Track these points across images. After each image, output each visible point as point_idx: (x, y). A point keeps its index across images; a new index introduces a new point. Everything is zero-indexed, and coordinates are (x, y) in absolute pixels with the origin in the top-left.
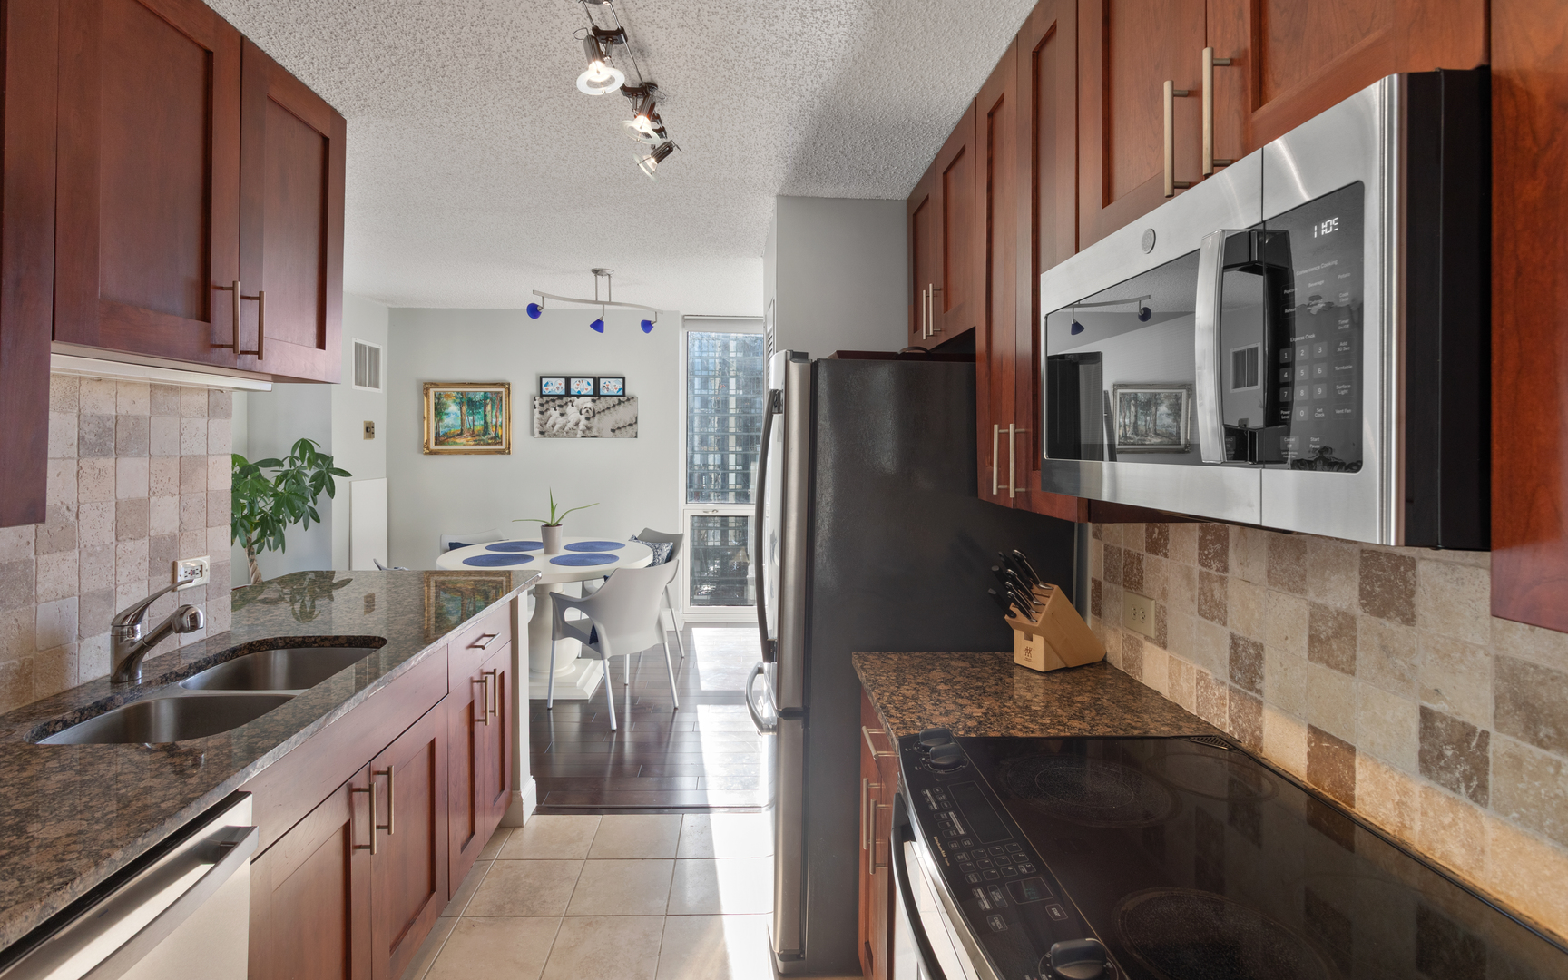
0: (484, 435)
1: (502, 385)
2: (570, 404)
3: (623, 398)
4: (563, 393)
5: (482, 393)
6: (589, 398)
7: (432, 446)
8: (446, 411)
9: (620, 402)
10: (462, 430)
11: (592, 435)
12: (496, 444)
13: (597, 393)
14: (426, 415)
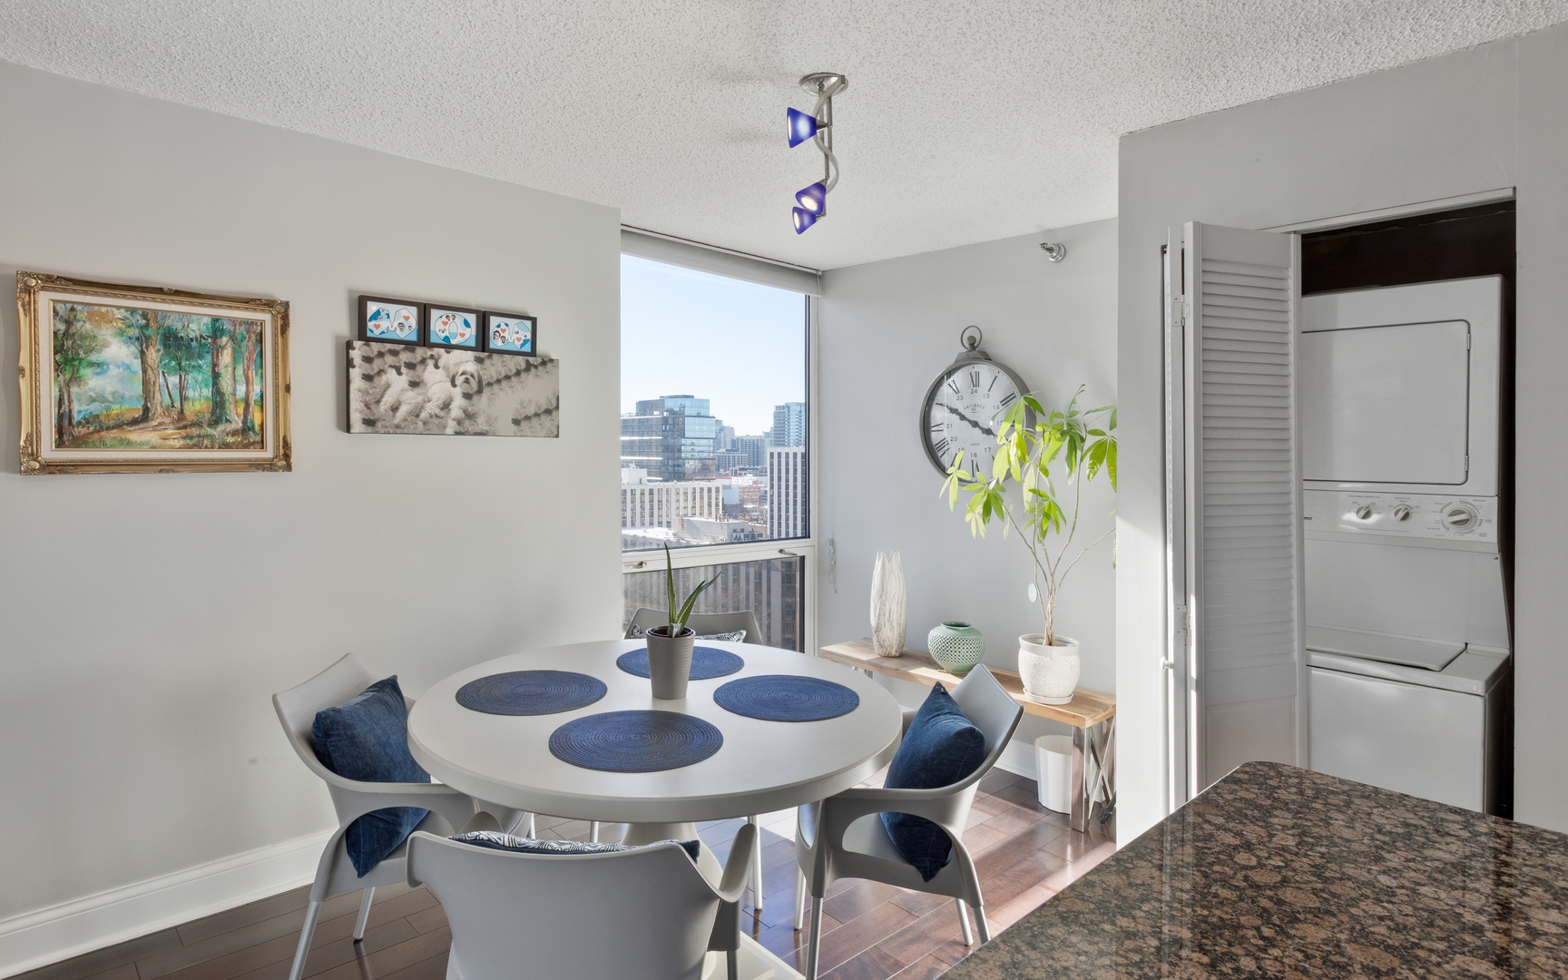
0: (215, 422)
1: (269, 304)
2: (431, 363)
3: (533, 360)
4: (414, 338)
5: (206, 320)
6: (470, 355)
7: (48, 451)
8: (94, 357)
9: (529, 367)
10: (146, 410)
11: (477, 429)
12: (246, 446)
13: (482, 343)
14: (24, 361)
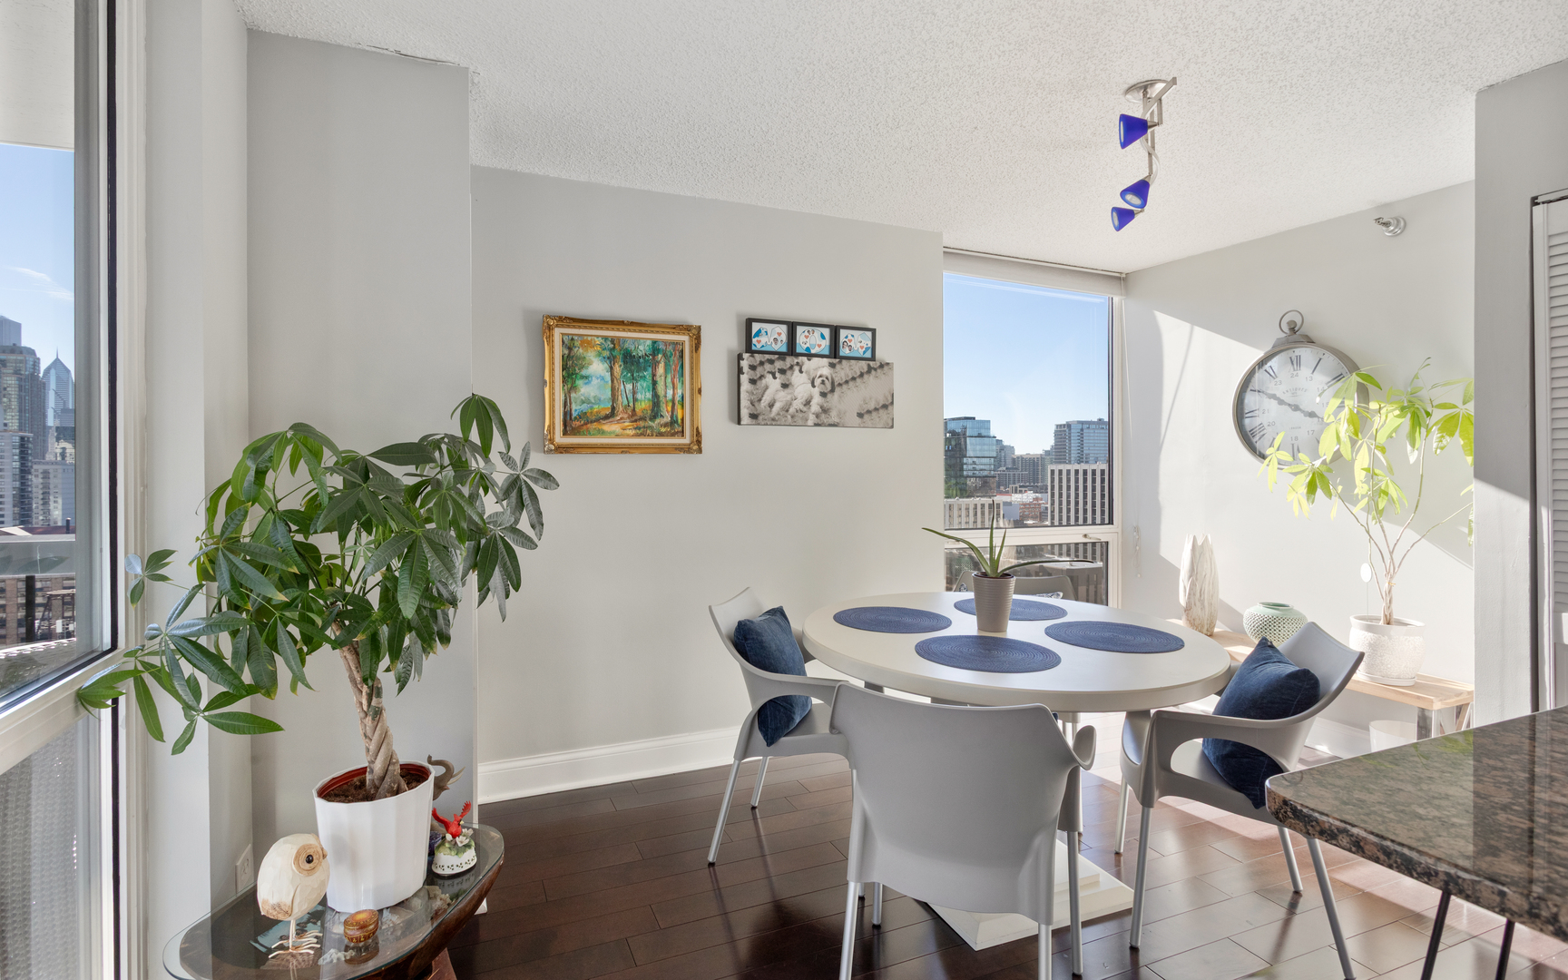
0: (654, 417)
1: (686, 329)
2: (797, 368)
3: (873, 364)
4: (784, 349)
5: (649, 342)
6: (826, 361)
7: (560, 439)
8: (584, 372)
9: (870, 369)
10: (613, 408)
11: (831, 421)
12: (673, 435)
13: (834, 352)
14: (547, 378)
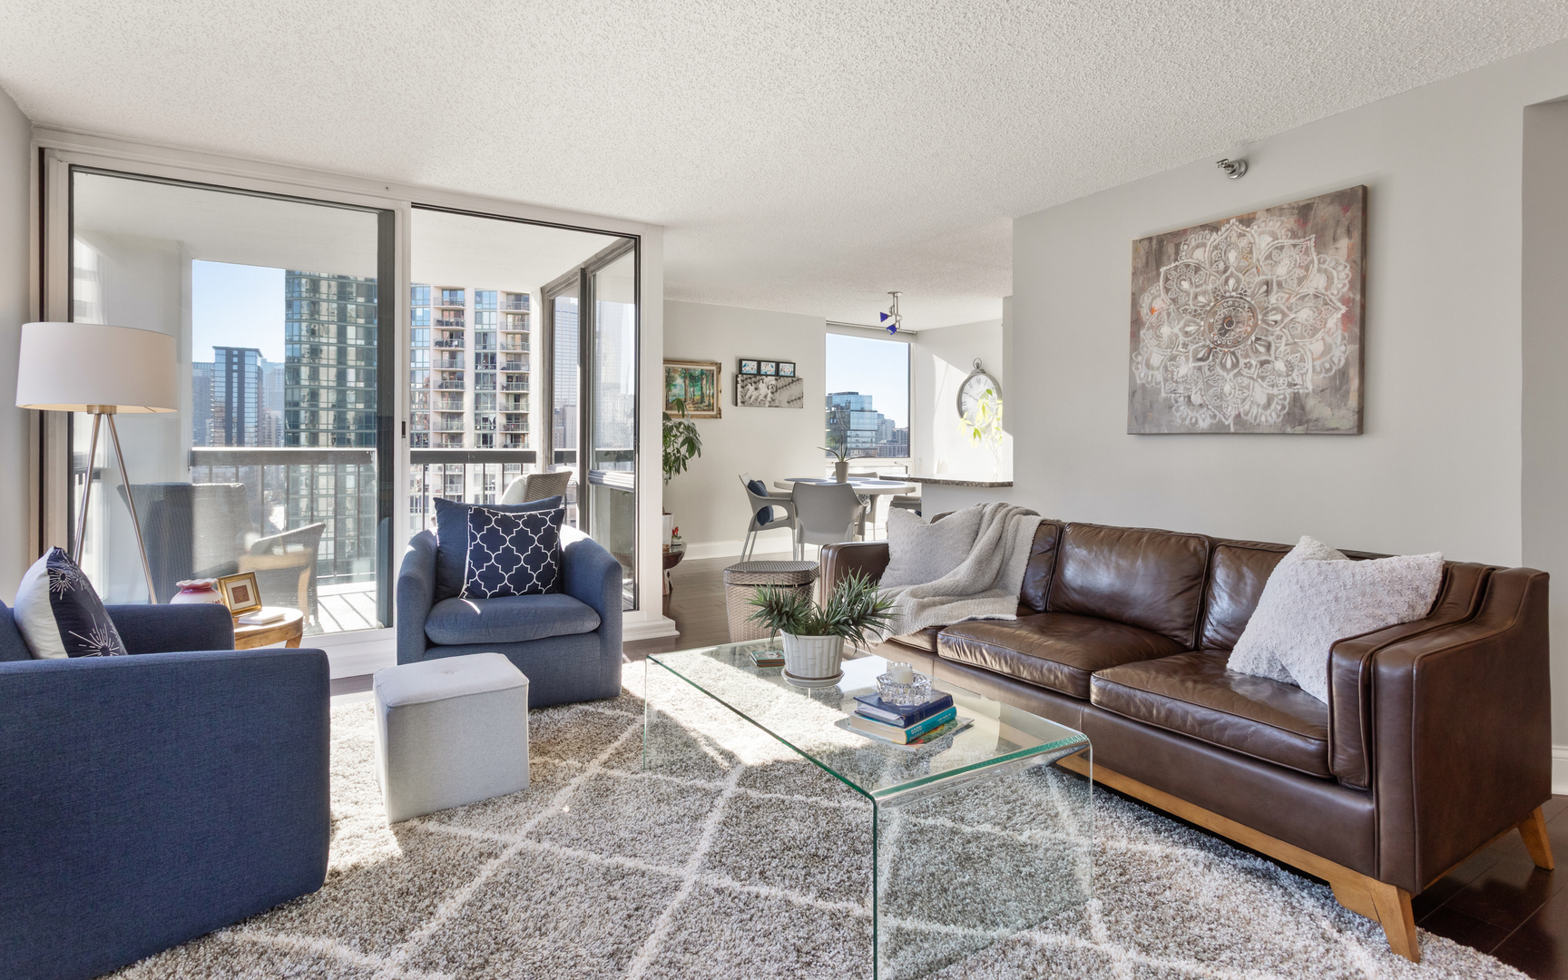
0: (701, 403)
1: (713, 363)
2: (761, 381)
3: (794, 379)
4: (756, 373)
5: (700, 370)
6: (774, 378)
8: (674, 383)
9: (793, 381)
11: (776, 405)
12: (709, 410)
13: (777, 374)
